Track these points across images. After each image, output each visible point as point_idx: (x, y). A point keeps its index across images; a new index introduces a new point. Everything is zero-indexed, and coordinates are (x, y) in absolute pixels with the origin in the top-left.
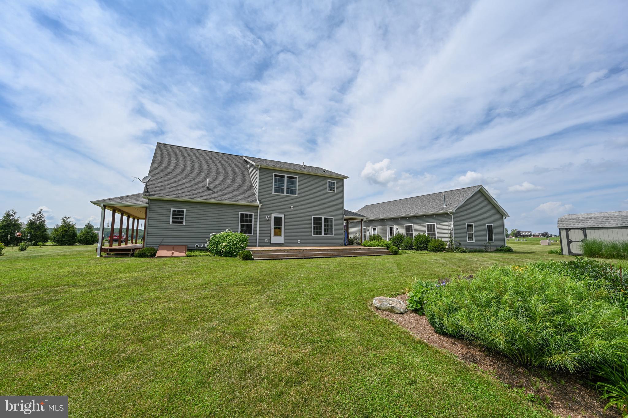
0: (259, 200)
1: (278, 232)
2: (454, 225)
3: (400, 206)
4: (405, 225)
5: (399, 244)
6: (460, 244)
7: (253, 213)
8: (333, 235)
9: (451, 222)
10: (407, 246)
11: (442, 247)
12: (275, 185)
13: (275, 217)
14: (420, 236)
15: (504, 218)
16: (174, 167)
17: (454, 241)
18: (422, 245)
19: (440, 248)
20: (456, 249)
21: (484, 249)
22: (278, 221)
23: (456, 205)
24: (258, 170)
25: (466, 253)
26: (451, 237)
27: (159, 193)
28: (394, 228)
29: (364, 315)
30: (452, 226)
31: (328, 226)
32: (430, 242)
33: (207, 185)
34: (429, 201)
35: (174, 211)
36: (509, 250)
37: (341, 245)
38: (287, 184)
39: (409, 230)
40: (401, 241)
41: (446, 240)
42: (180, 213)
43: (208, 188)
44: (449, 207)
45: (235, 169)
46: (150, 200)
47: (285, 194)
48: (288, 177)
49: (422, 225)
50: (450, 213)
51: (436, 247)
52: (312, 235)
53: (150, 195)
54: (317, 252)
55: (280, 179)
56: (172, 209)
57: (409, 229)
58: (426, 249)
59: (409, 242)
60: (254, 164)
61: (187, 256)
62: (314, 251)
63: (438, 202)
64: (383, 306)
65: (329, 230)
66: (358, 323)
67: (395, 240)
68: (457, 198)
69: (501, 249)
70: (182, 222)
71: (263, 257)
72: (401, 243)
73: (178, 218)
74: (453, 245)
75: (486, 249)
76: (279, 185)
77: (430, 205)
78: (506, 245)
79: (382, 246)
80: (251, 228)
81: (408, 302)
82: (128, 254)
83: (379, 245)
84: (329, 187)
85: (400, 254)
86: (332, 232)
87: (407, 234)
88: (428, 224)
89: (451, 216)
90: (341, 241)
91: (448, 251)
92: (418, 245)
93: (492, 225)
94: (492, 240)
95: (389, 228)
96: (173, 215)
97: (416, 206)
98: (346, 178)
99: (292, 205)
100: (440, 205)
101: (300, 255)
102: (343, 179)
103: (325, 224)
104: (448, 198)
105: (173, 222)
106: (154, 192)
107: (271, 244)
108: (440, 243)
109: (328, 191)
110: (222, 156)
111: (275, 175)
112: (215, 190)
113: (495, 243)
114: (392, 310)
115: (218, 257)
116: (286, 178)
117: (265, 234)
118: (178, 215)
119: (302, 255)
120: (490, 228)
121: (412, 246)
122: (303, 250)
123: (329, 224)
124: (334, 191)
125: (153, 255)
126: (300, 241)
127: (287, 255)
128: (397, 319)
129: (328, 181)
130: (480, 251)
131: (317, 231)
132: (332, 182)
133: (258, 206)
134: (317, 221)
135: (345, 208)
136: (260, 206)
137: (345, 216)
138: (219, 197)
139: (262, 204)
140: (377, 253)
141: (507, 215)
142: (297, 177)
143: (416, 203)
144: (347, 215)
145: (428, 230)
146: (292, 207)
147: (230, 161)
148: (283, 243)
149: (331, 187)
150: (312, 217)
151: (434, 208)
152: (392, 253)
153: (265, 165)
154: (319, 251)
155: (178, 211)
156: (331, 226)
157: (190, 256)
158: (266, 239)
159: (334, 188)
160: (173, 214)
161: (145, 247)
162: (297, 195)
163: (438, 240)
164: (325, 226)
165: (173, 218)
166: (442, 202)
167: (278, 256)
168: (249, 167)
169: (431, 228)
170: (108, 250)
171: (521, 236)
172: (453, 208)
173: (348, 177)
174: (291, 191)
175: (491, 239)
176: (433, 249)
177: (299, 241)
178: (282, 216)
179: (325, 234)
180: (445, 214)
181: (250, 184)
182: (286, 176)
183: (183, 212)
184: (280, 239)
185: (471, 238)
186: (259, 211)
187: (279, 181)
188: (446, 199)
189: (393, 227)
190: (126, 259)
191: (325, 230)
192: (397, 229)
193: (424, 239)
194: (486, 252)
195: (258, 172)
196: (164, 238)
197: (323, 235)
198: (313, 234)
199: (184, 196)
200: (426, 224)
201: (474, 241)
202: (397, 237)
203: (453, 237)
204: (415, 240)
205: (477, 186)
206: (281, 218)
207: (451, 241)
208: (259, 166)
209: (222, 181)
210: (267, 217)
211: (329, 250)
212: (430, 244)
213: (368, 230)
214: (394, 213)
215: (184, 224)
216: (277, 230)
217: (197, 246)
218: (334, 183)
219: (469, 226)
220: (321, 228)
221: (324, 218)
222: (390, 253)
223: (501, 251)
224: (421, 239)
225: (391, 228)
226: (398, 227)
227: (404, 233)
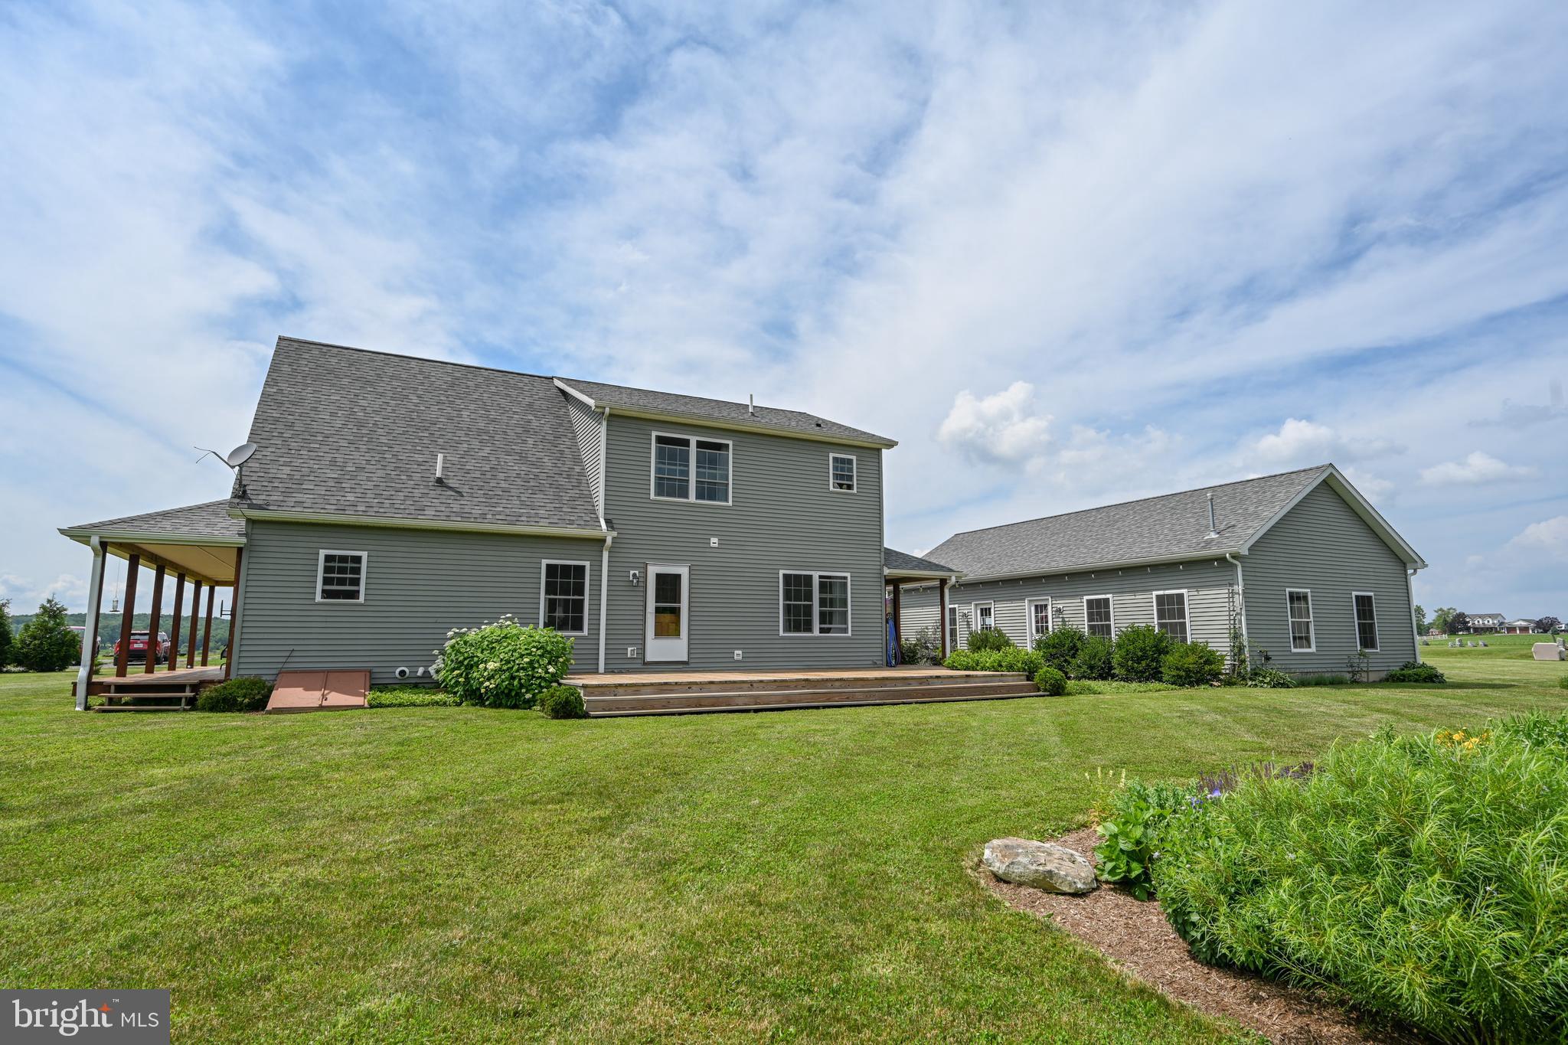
0: (608, 521)
1: (668, 627)
2: (1245, 597)
3: (1067, 537)
4: (1086, 598)
5: (1066, 661)
6: (1268, 658)
7: (587, 564)
8: (850, 634)
9: (1236, 587)
10: (1091, 668)
11: (1207, 668)
12: (658, 470)
13: (659, 576)
14: (1134, 635)
15: (1410, 571)
16: (332, 414)
17: (1246, 650)
18: (1144, 663)
19: (1200, 672)
20: (1256, 674)
21: (1348, 676)
22: (668, 586)
23: (1251, 531)
24: (604, 423)
25: (1288, 687)
26: (1236, 636)
27: (281, 498)
28: (1049, 608)
29: (953, 901)
30: (1239, 600)
31: (832, 603)
32: (1167, 653)
33: (438, 474)
34: (1161, 517)
35: (328, 558)
36: (1432, 679)
37: (875, 666)
38: (698, 467)
39: (1099, 614)
40: (1074, 650)
41: (1221, 646)
42: (349, 565)
43: (439, 481)
44: (1227, 538)
45: (529, 421)
46: (251, 522)
47: (692, 498)
48: (700, 444)
49: (1141, 596)
50: (1233, 557)
51: (1188, 671)
52: (781, 633)
53: (252, 506)
54: (796, 688)
55: (672, 448)
56: (323, 553)
57: (1098, 610)
58: (1156, 675)
59: (1100, 655)
60: (591, 402)
61: (372, 707)
62: (788, 688)
63: (1192, 520)
64: (1017, 870)
65: (836, 618)
66: (935, 928)
67: (1054, 647)
68: (1251, 509)
69: (1404, 675)
70: (354, 595)
71: (618, 709)
72: (1073, 656)
73: (342, 582)
74: (1243, 661)
75: (1354, 673)
76: (671, 472)
77: (1166, 531)
78: (1421, 660)
79: (1010, 668)
80: (581, 611)
81: (1100, 857)
82: (178, 701)
83: (1001, 666)
84: (836, 476)
85: (1069, 694)
86: (846, 623)
87: (1091, 627)
88: (1161, 593)
89: (1236, 566)
90: (877, 650)
91: (1229, 683)
92: (1130, 663)
93: (1372, 594)
94: (1373, 646)
95: (1033, 608)
96: (327, 570)
97: (1119, 535)
98: (891, 444)
99: (714, 536)
100: (1198, 530)
101: (739, 701)
102: (879, 450)
103: (824, 596)
104: (1224, 509)
105: (327, 594)
106: (264, 497)
107: (645, 663)
108: (1201, 657)
109: (831, 488)
110: (487, 379)
111: (660, 440)
112: (465, 489)
113: (1383, 656)
114: (1046, 884)
115: (472, 709)
116: (693, 449)
117: (626, 632)
118: (342, 570)
119: (746, 700)
120: (1364, 604)
121: (1111, 668)
122: (751, 683)
123: (837, 595)
124: (850, 487)
125: (258, 704)
126: (740, 652)
127: (699, 702)
128: (1064, 913)
129: (831, 455)
130: (1336, 683)
131: (798, 620)
132: (843, 461)
133: (604, 541)
134: (797, 586)
135: (886, 545)
136: (609, 540)
137: (887, 571)
138: (477, 512)
139: (615, 534)
140: (995, 689)
141: (1418, 563)
142: (730, 443)
143: (1119, 524)
144: (895, 567)
145: (1161, 615)
146: (714, 540)
147: (514, 393)
148: (685, 659)
149: (842, 477)
150: (781, 572)
151: (1180, 541)
152: (1045, 690)
153: (626, 407)
154: (804, 687)
155: (343, 559)
156: (844, 603)
157: (381, 706)
158: (629, 649)
159: (850, 478)
160: (325, 567)
161: (233, 676)
162: (730, 503)
163: (1195, 645)
164: (823, 602)
165: (326, 581)
166: (1204, 522)
167: (668, 703)
168: (574, 413)
169: (1171, 607)
170: (113, 688)
171: (1468, 629)
172: (1240, 541)
173: (896, 443)
174: (710, 490)
175: (1368, 640)
176: (1180, 677)
177: (738, 654)
178: (683, 571)
179: (822, 630)
180: (1216, 560)
181: (577, 469)
182: (693, 440)
183: (358, 560)
184: (676, 648)
185: (1302, 639)
186: (606, 555)
187: (672, 457)
188: (1217, 512)
189: (1046, 606)
190: (171, 717)
191: (825, 618)
192: (1059, 611)
193: (1149, 642)
194: (1355, 683)
195: (603, 428)
196: (296, 648)
197: (816, 632)
198: (784, 631)
199: (364, 509)
200: (1155, 593)
201: (1313, 649)
202: (1059, 637)
203: (1245, 636)
204: (1119, 646)
205: (1318, 468)
206: (677, 578)
207: (1236, 650)
208: (607, 410)
209: (486, 459)
210: (634, 575)
211: (837, 684)
212: (1170, 659)
213: (965, 615)
214: (1048, 560)
215: (362, 599)
216: (667, 618)
217: (402, 673)
218: (850, 462)
219: (1294, 598)
220: (808, 610)
221: (820, 577)
222: (1039, 690)
223: (1403, 681)
224: (1140, 644)
225: (1040, 608)
226: (1060, 604)
227: (1081, 623)
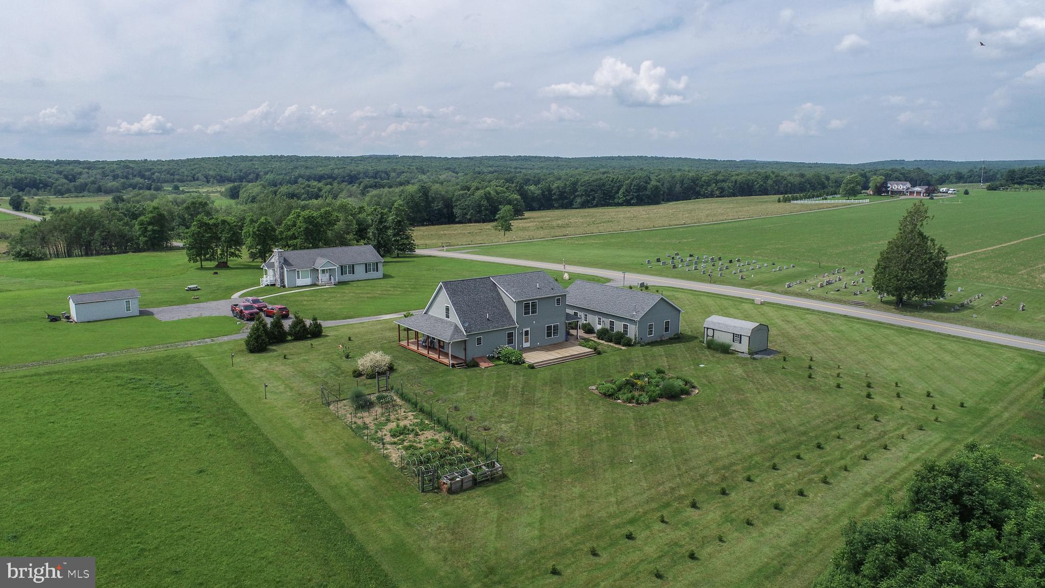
0: (517, 323)
1: (527, 341)
2: (639, 328)
4: (609, 321)
6: (640, 341)
7: (514, 332)
8: (559, 336)
9: (636, 326)
11: (630, 343)
12: (525, 310)
14: (618, 333)
16: (463, 304)
17: (637, 339)
18: (620, 340)
19: (628, 344)
20: (638, 344)
21: (660, 342)
23: (641, 314)
24: (516, 303)
25: (644, 346)
26: (636, 336)
27: (471, 330)
28: (601, 321)
30: (637, 329)
32: (623, 338)
37: (563, 342)
38: (531, 307)
39: (612, 325)
41: (633, 337)
43: (488, 319)
44: (636, 316)
45: (492, 295)
46: (468, 335)
47: (530, 314)
48: (532, 303)
49: (620, 323)
50: (637, 320)
52: (546, 338)
55: (527, 305)
56: (476, 337)
58: (622, 343)
59: (612, 335)
65: (556, 333)
67: (601, 333)
68: (644, 306)
69: (673, 338)
70: (481, 344)
71: (539, 366)
72: (607, 334)
73: (479, 342)
74: (636, 342)
75: (662, 341)
76: (527, 310)
77: (628, 307)
78: (679, 333)
80: (513, 340)
82: (464, 365)
85: (601, 354)
86: (558, 333)
87: (610, 328)
88: (624, 324)
89: (637, 322)
90: (564, 338)
91: (633, 346)
92: (616, 339)
93: (670, 321)
94: (668, 331)
96: (477, 340)
102: (566, 295)
104: (640, 303)
105: (477, 344)
107: (523, 348)
108: (628, 340)
109: (556, 305)
110: (479, 282)
111: (525, 304)
112: (492, 320)
113: (670, 334)
116: (530, 304)
119: (553, 363)
120: (667, 323)
121: (612, 340)
123: (556, 328)
126: (539, 343)
127: (547, 364)
129: (556, 299)
131: (549, 335)
132: (559, 299)
133: (517, 327)
134: (549, 328)
137: (567, 322)
141: (682, 313)
142: (537, 301)
145: (623, 330)
146: (534, 322)
147: (485, 286)
148: (529, 346)
149: (558, 303)
150: (546, 326)
151: (629, 312)
152: (597, 353)
155: (479, 338)
156: (558, 330)
158: (520, 346)
159: (560, 302)
161: (467, 360)
163: (628, 336)
164: (554, 330)
167: (544, 364)
169: (625, 327)
171: (888, 192)
172: (639, 316)
173: (570, 293)
174: (534, 312)
175: (667, 329)
176: (625, 344)
178: (529, 329)
180: (634, 320)
181: (506, 309)
183: (481, 338)
185: (651, 333)
188: (638, 304)
191: (554, 333)
192: (603, 322)
193: (620, 334)
195: (516, 305)
196: (474, 354)
197: (553, 337)
201: (653, 335)
202: (604, 328)
203: (638, 336)
206: (528, 331)
207: (635, 339)
210: (521, 332)
212: (623, 340)
214: (602, 307)
216: (527, 339)
217: (488, 356)
219: (650, 325)
220: (551, 332)
221: (554, 325)
224: (618, 336)
225: (599, 319)
226: (604, 319)
227: (608, 326)
